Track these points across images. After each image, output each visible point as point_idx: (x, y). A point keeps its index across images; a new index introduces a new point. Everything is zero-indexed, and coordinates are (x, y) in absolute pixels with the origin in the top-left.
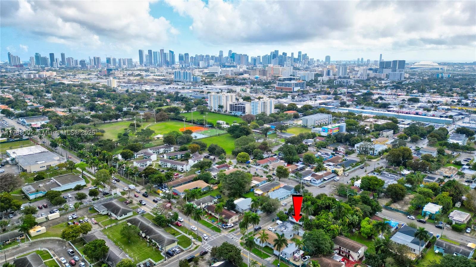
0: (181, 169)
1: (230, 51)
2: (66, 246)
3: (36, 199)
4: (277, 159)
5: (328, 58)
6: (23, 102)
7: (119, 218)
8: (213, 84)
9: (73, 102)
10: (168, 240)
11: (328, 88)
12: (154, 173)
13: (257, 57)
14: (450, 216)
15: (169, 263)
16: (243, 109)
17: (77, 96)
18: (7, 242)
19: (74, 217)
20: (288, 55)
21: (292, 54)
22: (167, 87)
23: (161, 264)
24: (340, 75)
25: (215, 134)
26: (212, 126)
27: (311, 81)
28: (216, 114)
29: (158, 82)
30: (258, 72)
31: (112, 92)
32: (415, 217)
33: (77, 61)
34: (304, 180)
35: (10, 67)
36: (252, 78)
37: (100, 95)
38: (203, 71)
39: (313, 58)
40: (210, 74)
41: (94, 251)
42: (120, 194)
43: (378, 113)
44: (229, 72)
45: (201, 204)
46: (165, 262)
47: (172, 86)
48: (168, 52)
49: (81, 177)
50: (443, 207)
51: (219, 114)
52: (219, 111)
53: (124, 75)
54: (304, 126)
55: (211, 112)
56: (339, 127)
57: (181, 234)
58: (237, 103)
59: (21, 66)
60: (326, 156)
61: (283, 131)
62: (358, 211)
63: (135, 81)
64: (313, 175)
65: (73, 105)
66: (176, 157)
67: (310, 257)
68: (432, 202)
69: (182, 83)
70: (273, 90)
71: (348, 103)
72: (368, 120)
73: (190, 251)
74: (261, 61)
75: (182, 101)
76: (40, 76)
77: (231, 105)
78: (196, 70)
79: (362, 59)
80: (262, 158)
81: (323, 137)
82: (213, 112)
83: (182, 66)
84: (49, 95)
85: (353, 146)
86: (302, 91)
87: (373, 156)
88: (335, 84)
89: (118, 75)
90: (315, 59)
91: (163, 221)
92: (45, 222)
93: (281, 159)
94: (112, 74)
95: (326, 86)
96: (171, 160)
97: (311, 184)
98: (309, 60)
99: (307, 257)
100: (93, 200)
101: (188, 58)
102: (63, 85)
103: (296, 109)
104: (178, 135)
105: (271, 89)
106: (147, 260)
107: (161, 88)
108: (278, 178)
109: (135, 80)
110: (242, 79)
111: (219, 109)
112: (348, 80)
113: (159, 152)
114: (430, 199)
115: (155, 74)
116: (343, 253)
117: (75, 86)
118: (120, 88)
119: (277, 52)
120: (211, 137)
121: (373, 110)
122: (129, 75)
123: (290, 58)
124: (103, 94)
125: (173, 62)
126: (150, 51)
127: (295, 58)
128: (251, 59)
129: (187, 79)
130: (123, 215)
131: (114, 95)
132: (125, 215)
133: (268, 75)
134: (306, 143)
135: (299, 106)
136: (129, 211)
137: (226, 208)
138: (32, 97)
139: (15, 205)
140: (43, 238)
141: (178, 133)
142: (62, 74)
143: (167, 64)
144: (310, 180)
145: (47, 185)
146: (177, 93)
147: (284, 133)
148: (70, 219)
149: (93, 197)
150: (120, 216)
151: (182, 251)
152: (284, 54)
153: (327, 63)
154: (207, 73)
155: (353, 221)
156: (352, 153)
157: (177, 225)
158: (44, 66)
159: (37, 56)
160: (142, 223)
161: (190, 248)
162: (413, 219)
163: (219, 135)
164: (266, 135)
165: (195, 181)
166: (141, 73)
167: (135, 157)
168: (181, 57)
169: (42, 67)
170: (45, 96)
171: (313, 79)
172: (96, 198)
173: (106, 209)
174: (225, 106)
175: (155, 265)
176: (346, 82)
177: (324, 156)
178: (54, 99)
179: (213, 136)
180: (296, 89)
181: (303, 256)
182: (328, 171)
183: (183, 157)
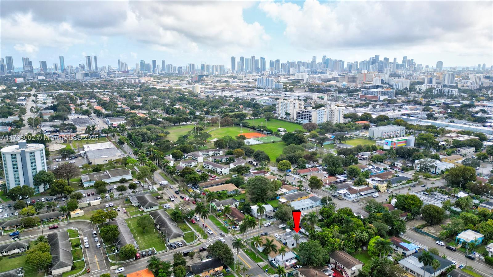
0: (220, 172)
1: (324, 57)
2: (94, 229)
3: (89, 188)
4: (320, 169)
5: (440, 64)
6: (115, 104)
7: (145, 210)
8: (293, 91)
9: (156, 105)
10: (175, 233)
11: (422, 98)
12: (190, 173)
13: (353, 62)
14: (487, 247)
15: (168, 254)
16: (309, 117)
17: (162, 99)
18: (51, 220)
19: (110, 205)
20: (390, 61)
21: (395, 59)
22: (246, 93)
23: (161, 254)
24: (446, 83)
25: (269, 141)
26: (270, 133)
27: (404, 89)
28: (282, 122)
29: (241, 88)
30: (346, 79)
31: (194, 97)
32: (445, 243)
33: (175, 67)
34: (338, 193)
35: (118, 73)
36: (340, 85)
37: (181, 100)
38: (289, 78)
39: (421, 64)
40: (295, 81)
41: (106, 234)
42: (156, 190)
43: (468, 128)
44: (316, 78)
45: (221, 205)
46: (165, 253)
47: (251, 93)
48: (260, 59)
49: (130, 172)
50: (485, 236)
51: (285, 121)
52: (286, 118)
53: (212, 82)
54: (370, 138)
55: (277, 119)
56: (406, 141)
57: (192, 230)
58: (305, 111)
59: (128, 72)
60: (376, 170)
61: (342, 142)
62: (370, 228)
63: (219, 88)
64: (349, 189)
65: (155, 108)
66: (221, 160)
67: (301, 266)
68: (473, 229)
69: (263, 90)
70: (357, 98)
71: (436, 115)
72: (449, 135)
73: (192, 247)
74: (358, 67)
75: (254, 107)
76: (139, 81)
77: (297, 113)
78: (282, 76)
79: (484, 65)
80: (304, 168)
81: (385, 150)
82: (280, 120)
83: (272, 72)
84: (139, 99)
85: (413, 162)
86: (389, 100)
87: (434, 175)
88: (433, 94)
89: (208, 82)
90: (424, 66)
91: (178, 217)
92: (87, 207)
93: (324, 170)
94: (202, 80)
95: (421, 96)
96: (215, 163)
97: (344, 197)
98: (416, 66)
99: (298, 266)
100: (132, 192)
101: (279, 64)
102: (154, 90)
103: (369, 120)
104: (231, 140)
105: (355, 98)
106: (151, 249)
107: (240, 95)
108: (309, 189)
109: (220, 86)
110: (327, 86)
111: (285, 116)
112: (451, 89)
113: (208, 155)
114: (473, 226)
115: (241, 81)
116: (338, 268)
117: (164, 91)
118: (203, 94)
119: (377, 57)
120: (265, 143)
121: (465, 124)
122: (218, 81)
123: (392, 63)
124: (184, 99)
125: (264, 69)
126: (242, 58)
127: (399, 64)
128: (347, 64)
129: (269, 85)
130: (149, 208)
131: (194, 100)
132: (151, 208)
133: (358, 82)
134: (362, 156)
135: (374, 117)
136: (155, 205)
137: (242, 211)
138: (123, 100)
139: (67, 191)
140: (79, 220)
141: (231, 138)
142: (159, 80)
143: (257, 70)
144: (345, 194)
145: (101, 176)
146: (253, 99)
147: (343, 144)
148: (107, 206)
149: (132, 190)
150: (146, 209)
151: (185, 245)
152: (385, 59)
153: (438, 69)
154: (292, 79)
155: (362, 238)
156: (411, 170)
157: (192, 222)
158: (147, 72)
159: (142, 63)
160: (160, 216)
161: (193, 244)
162: (442, 245)
163: (274, 142)
164: (322, 145)
165: (227, 183)
166: (228, 80)
167: (184, 157)
168: (272, 64)
169: (144, 73)
170: (136, 99)
171: (408, 87)
172: (134, 190)
173: (138, 201)
174: (292, 114)
175: (156, 254)
176: (447, 91)
177: (374, 170)
178: (141, 102)
179: (267, 143)
180: (382, 98)
181: (295, 265)
182: (370, 186)
183: (228, 161)
